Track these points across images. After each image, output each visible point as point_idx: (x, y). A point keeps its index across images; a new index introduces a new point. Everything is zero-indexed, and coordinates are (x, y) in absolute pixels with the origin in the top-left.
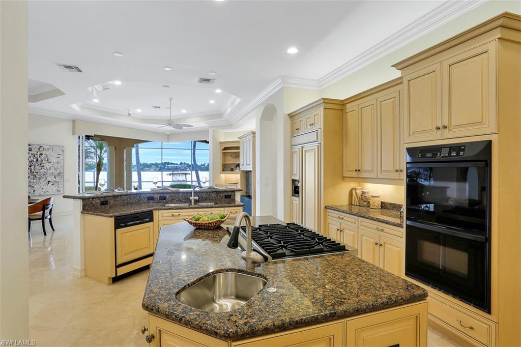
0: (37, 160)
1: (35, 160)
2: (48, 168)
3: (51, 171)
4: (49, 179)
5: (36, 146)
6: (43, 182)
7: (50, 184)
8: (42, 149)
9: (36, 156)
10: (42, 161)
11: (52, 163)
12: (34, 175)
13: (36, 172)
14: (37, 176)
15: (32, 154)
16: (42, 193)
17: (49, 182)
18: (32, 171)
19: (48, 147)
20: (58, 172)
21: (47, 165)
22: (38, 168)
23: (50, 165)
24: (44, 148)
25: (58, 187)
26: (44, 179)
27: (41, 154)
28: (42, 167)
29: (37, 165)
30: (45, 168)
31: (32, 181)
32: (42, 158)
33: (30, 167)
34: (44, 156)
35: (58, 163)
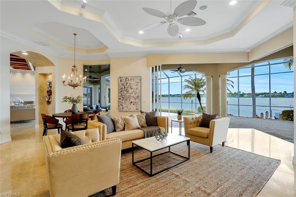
0: (125, 87)
1: (123, 87)
2: (131, 93)
3: (132, 95)
4: (131, 100)
5: (124, 78)
6: (128, 102)
7: (132, 104)
8: (127, 80)
9: (124, 85)
10: (127, 88)
11: (133, 89)
12: (123, 98)
13: (124, 96)
14: (125, 98)
15: (122, 84)
16: (127, 110)
17: (131, 102)
18: (122, 94)
19: (131, 78)
20: (137, 95)
21: (130, 91)
22: (125, 92)
23: (132, 91)
24: (128, 79)
25: (137, 107)
26: (128, 100)
27: (127, 83)
28: (128, 92)
29: (124, 90)
30: (129, 93)
31: (122, 101)
32: (128, 86)
33: (121, 92)
34: (128, 84)
35: (137, 89)
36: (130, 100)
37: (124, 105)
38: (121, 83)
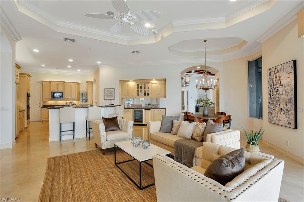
1: (273, 84)
2: (281, 92)
3: (282, 97)
4: (282, 107)
5: (273, 69)
6: (278, 109)
7: (283, 112)
8: (276, 71)
9: (273, 80)
10: (277, 84)
11: (283, 86)
13: (274, 98)
14: (274, 103)
15: (271, 79)
16: (277, 122)
17: (281, 109)
18: (271, 96)
19: (280, 67)
20: (289, 97)
21: (280, 89)
22: (275, 93)
23: (283, 89)
24: (278, 69)
25: (289, 118)
26: (278, 106)
27: (276, 77)
28: (277, 91)
29: (274, 89)
30: (279, 93)
31: (271, 106)
32: (277, 81)
33: (270, 92)
34: (278, 78)
35: (288, 85)
36: (280, 106)
37: (274, 114)
38: (271, 77)
